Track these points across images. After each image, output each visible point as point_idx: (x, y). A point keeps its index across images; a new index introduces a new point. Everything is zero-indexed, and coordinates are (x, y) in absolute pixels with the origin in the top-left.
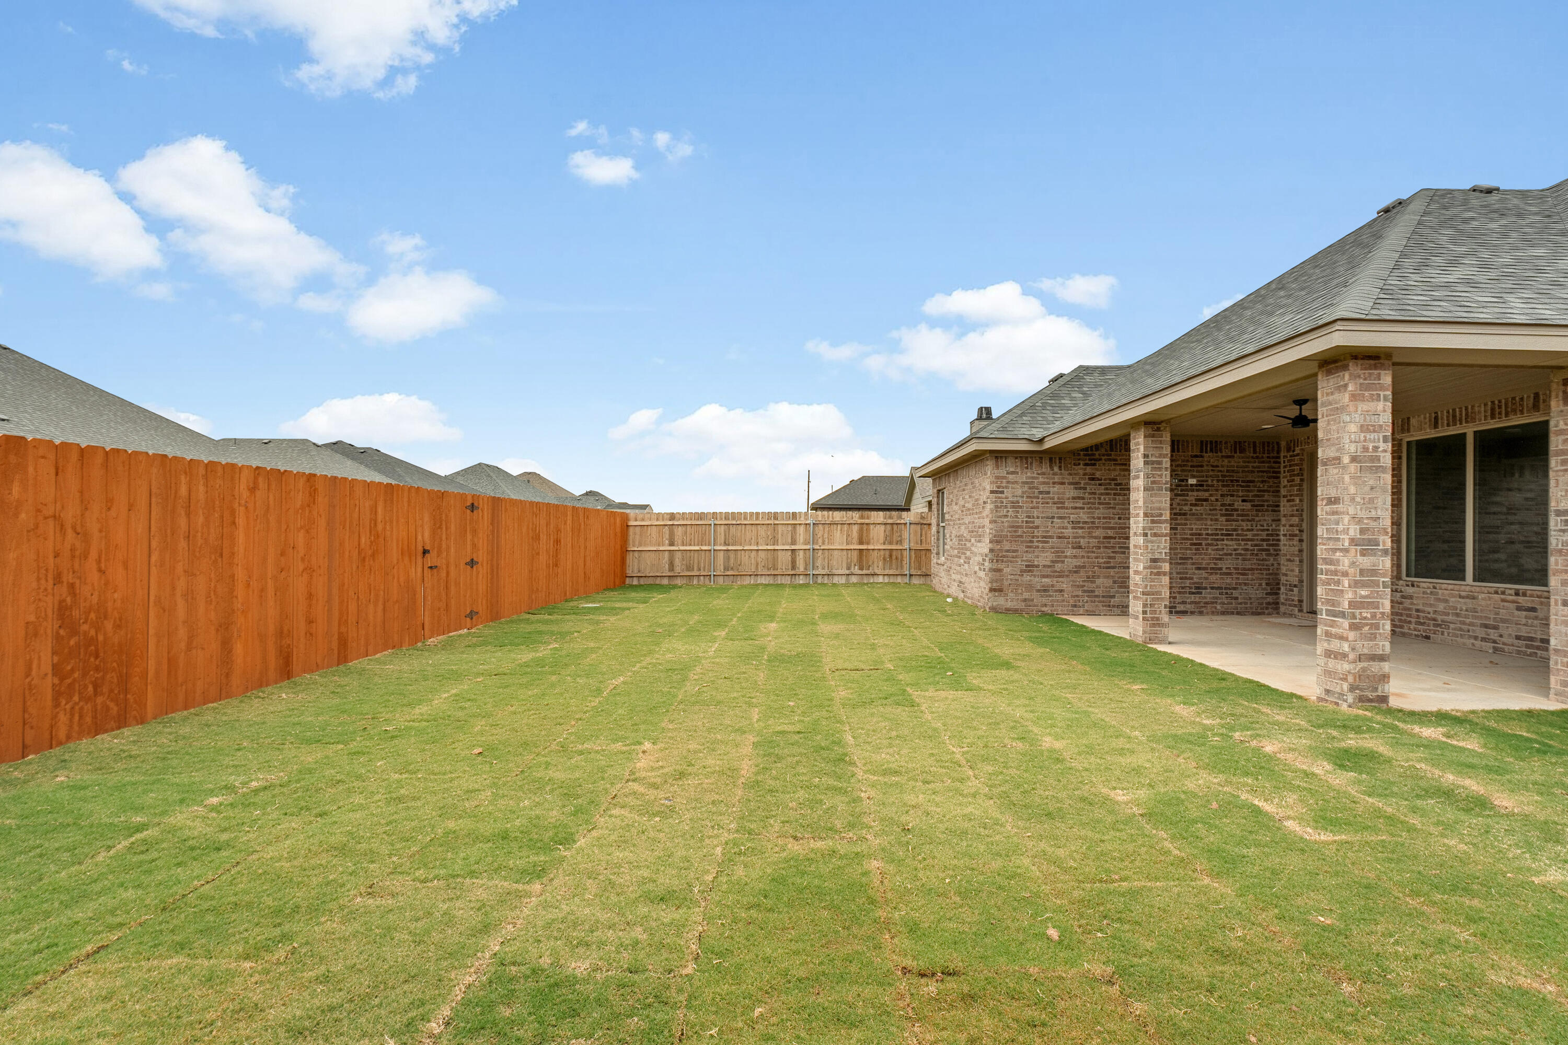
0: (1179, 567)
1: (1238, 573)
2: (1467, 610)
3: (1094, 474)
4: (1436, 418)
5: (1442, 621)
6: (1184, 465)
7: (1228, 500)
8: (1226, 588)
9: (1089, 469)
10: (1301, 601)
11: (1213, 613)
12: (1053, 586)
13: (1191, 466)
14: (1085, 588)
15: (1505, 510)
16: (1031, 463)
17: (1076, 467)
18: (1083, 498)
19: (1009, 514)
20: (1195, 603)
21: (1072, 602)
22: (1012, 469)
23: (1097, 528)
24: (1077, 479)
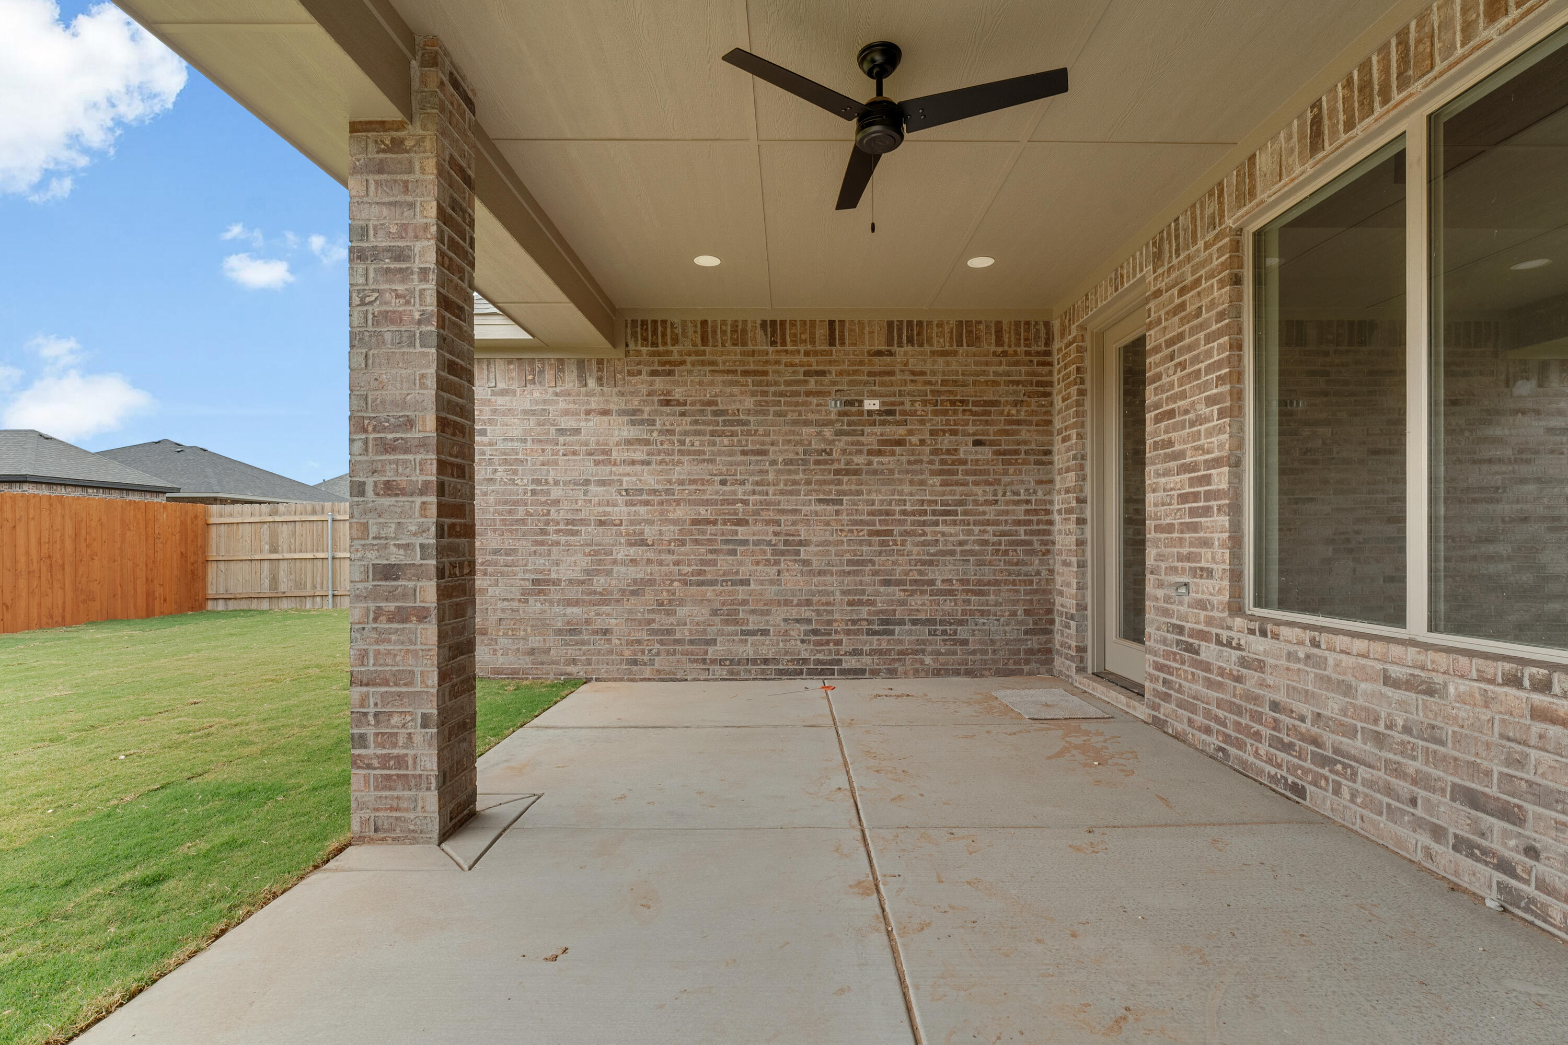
0: (847, 579)
1: (967, 592)
2: (1407, 730)
3: (669, 393)
4: (1317, 122)
5: (1336, 751)
6: (855, 372)
7: (945, 442)
8: (942, 622)
9: (659, 383)
10: (1081, 649)
11: (916, 673)
12: (588, 622)
13: (870, 374)
14: (655, 626)
15: (1509, 452)
16: (542, 372)
17: (634, 380)
18: (647, 442)
19: (498, 476)
20: (880, 652)
21: (627, 654)
22: (501, 385)
23: (678, 502)
24: (635, 403)
